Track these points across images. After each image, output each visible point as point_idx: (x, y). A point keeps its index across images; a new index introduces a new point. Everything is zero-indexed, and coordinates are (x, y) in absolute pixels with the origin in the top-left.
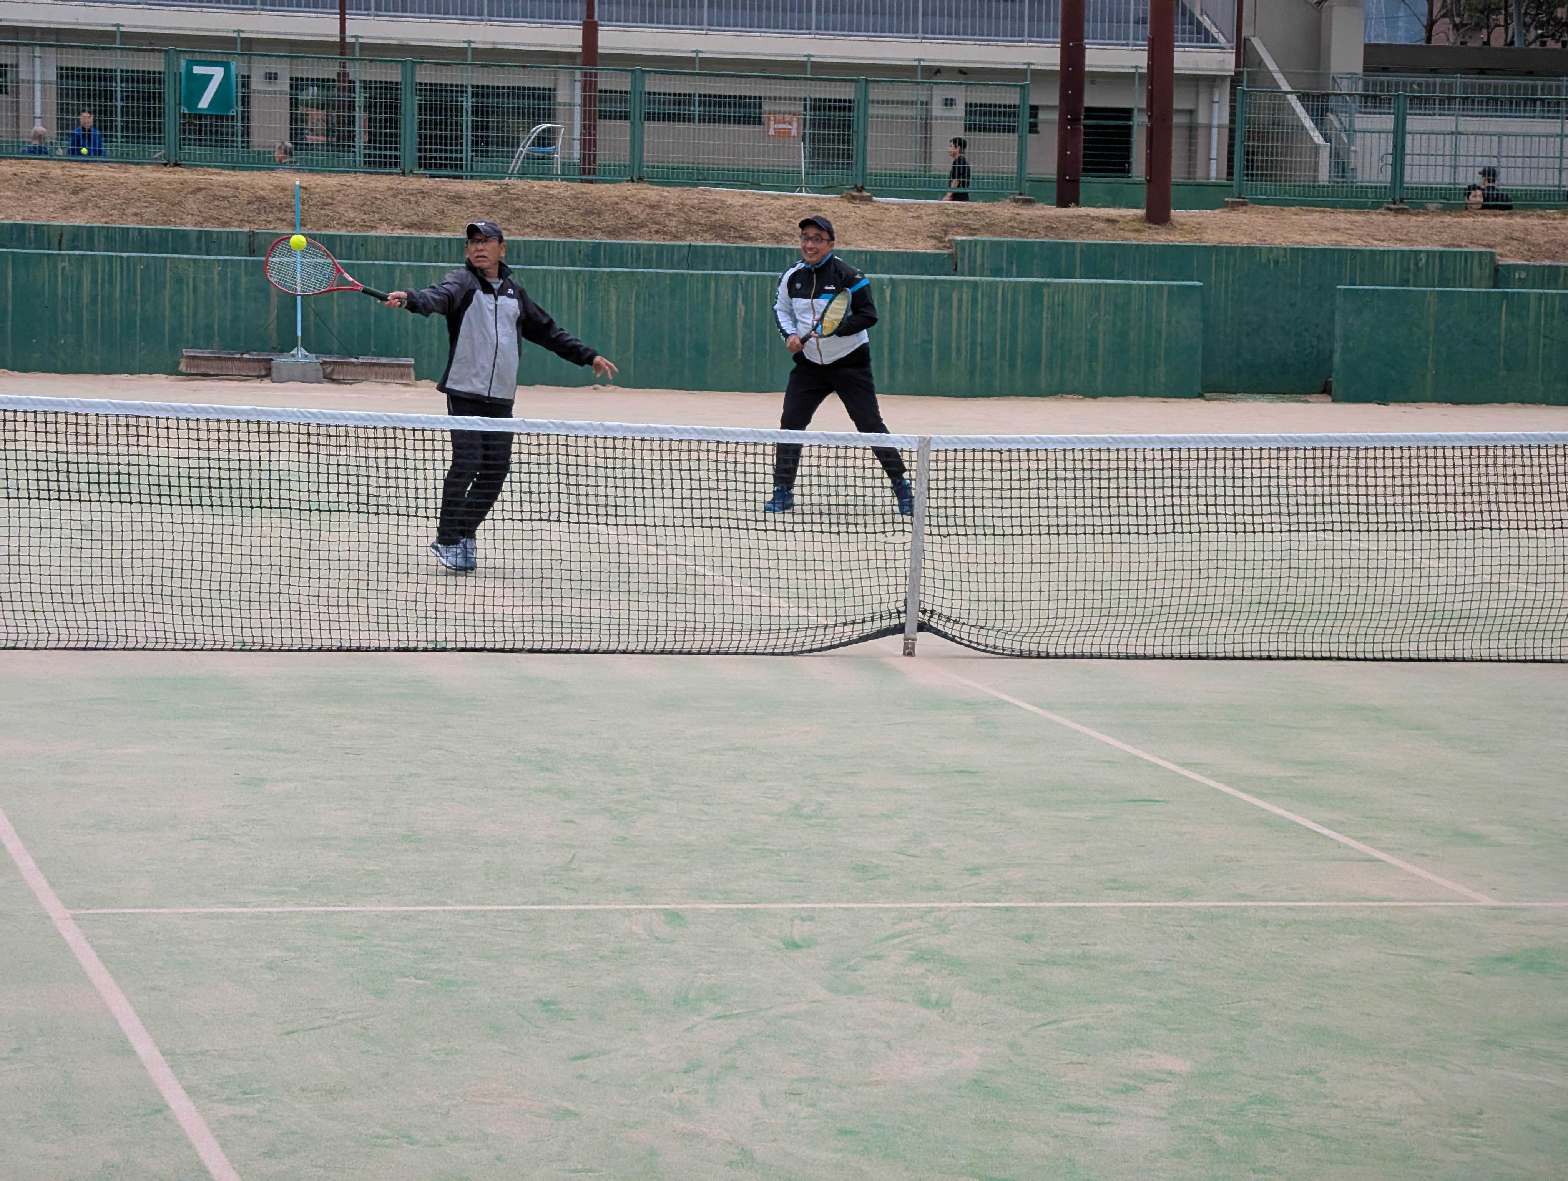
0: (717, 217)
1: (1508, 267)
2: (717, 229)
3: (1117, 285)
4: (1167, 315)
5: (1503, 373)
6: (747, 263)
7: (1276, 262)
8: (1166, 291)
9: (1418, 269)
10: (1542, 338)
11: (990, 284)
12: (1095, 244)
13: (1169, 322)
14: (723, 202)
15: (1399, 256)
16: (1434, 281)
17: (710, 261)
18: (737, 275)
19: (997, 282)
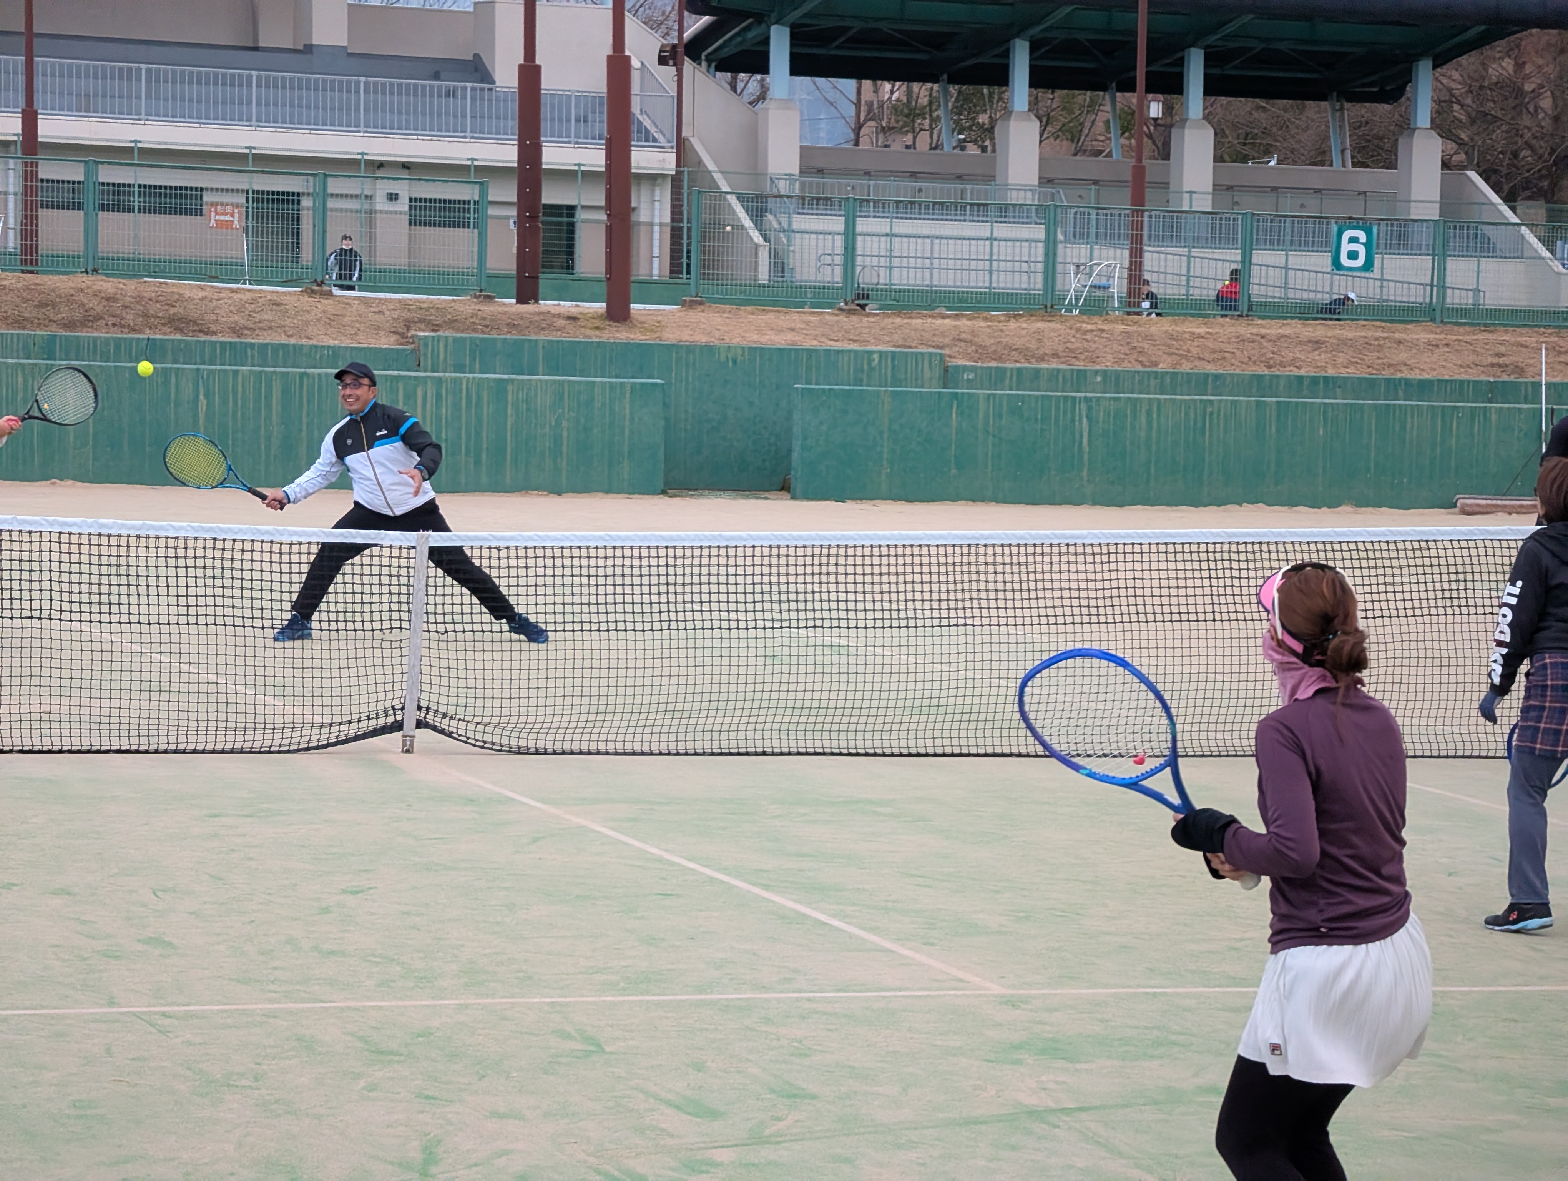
0: (175, 310)
1: (957, 367)
2: (177, 323)
3: (580, 382)
4: (631, 413)
5: (954, 471)
6: (207, 357)
7: (735, 361)
8: (628, 388)
9: (871, 369)
10: (991, 438)
11: (455, 380)
12: (558, 342)
13: (632, 419)
14: (180, 295)
15: (852, 355)
16: (886, 381)
17: (170, 356)
18: (198, 369)
19: (461, 378)
